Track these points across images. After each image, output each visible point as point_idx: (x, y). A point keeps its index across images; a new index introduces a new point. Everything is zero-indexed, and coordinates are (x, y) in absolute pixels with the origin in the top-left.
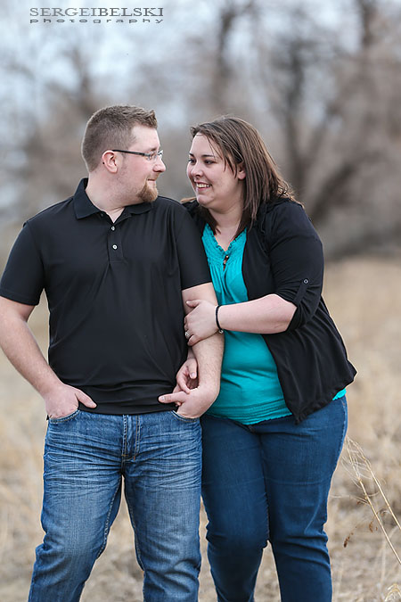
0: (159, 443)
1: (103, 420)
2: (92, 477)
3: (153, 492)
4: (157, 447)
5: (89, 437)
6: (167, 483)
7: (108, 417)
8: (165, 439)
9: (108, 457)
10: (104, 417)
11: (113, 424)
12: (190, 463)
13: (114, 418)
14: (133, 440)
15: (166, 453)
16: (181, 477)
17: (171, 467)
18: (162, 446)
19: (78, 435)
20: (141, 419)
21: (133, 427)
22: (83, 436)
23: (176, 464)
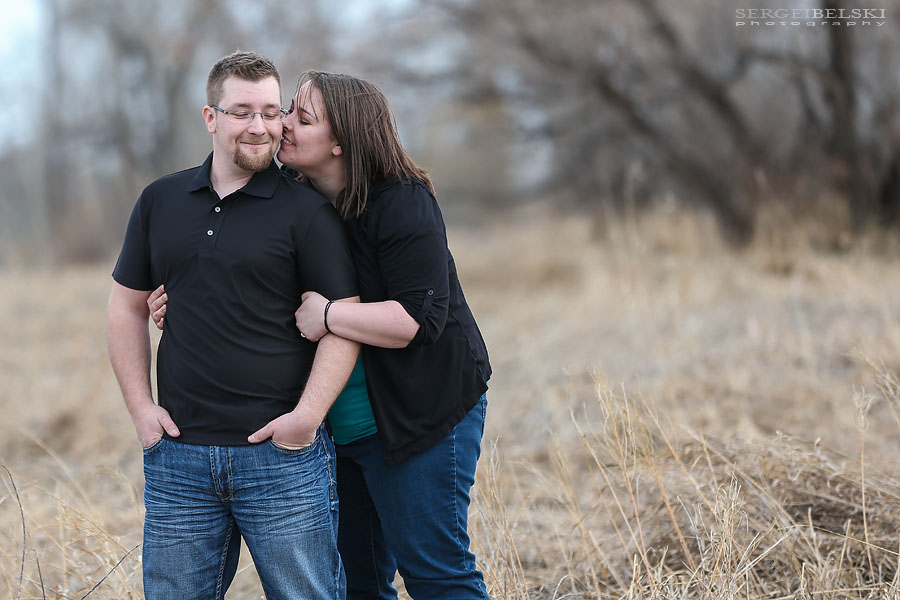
0: (257, 479)
1: (189, 452)
2: (183, 523)
3: (262, 541)
4: (255, 484)
5: (176, 472)
6: (277, 528)
7: (194, 448)
8: (263, 474)
9: (202, 496)
10: (190, 447)
11: (200, 456)
12: (305, 501)
13: (201, 449)
14: (224, 476)
15: (268, 491)
16: (294, 519)
17: (277, 508)
18: (261, 483)
19: (163, 469)
20: (231, 451)
21: (221, 459)
22: (169, 471)
23: (283, 503)
